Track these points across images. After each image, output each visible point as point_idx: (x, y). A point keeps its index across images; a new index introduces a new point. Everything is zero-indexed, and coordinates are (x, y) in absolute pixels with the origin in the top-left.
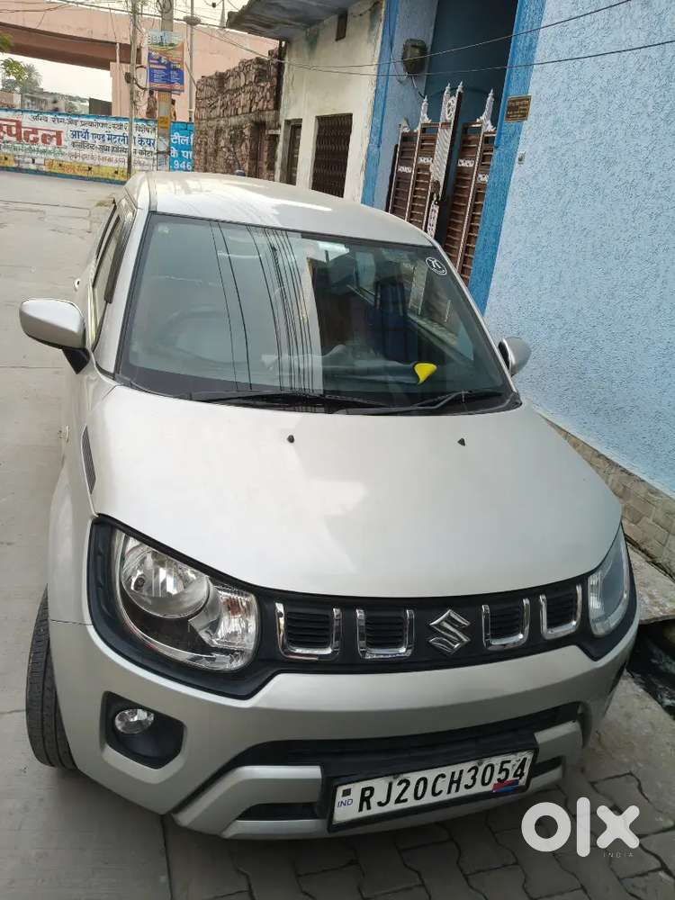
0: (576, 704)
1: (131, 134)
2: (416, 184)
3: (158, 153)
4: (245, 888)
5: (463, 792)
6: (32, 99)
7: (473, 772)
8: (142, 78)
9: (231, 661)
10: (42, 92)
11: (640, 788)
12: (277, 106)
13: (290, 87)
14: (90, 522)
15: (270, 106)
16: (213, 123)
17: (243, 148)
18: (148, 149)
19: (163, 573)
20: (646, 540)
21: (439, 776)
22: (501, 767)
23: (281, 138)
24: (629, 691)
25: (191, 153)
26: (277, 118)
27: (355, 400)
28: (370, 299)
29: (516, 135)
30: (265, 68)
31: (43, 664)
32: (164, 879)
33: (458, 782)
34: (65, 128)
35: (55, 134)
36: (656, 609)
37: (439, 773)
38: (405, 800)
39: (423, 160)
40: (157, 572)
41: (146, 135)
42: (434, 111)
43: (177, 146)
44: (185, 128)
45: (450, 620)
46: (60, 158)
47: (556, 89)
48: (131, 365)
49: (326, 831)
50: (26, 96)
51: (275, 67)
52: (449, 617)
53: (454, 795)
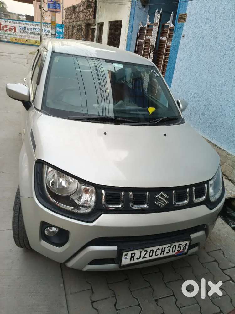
0: (204, 225)
1: (41, 28)
2: (145, 46)
3: (52, 34)
4: (90, 288)
5: (166, 255)
6: (4, 14)
7: (169, 248)
8: (45, 7)
9: (86, 209)
10: (8, 12)
11: (224, 254)
12: (95, 18)
13: (99, 11)
14: (35, 162)
15: (92, 18)
16: (71, 24)
17: (82, 33)
18: (47, 33)
19: (61, 180)
20: (226, 171)
21: (158, 249)
22: (179, 246)
23: (96, 29)
24: (220, 222)
25: (63, 35)
26: (94, 22)
27: (127, 120)
28: (130, 86)
29: (181, 28)
30: (90, 4)
31: (18, 212)
32: (62, 285)
33: (164, 251)
34: (17, 26)
35: (13, 28)
36: (229, 194)
37: (157, 248)
38: (146, 257)
39: (147, 37)
40: (59, 180)
41: (46, 28)
42: (152, 19)
43: (58, 33)
44: (61, 26)
45: (162, 196)
46: (16, 37)
47: (196, 11)
48: (47, 107)
49: (119, 268)
50: (2, 14)
51: (94, 3)
52: (162, 194)
53: (162, 256)
